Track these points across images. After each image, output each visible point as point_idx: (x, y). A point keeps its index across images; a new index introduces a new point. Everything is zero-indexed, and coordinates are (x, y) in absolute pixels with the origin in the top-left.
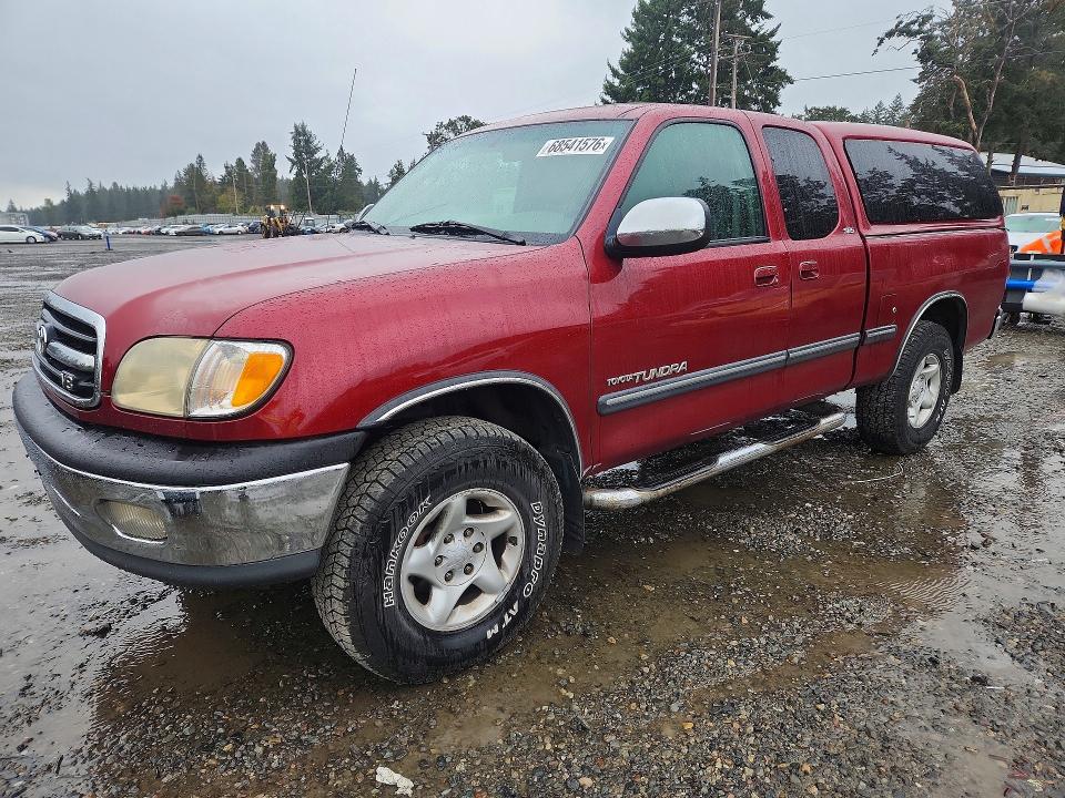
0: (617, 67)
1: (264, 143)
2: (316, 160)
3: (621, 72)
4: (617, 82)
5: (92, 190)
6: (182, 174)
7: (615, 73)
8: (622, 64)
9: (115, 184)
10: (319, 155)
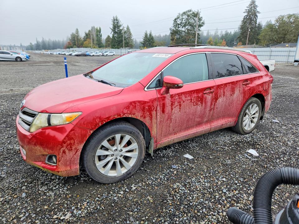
2: (120, 30)
10: (121, 28)
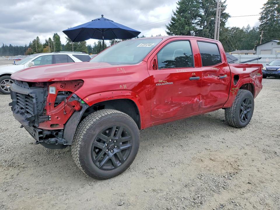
0: (175, 12)
1: (56, 34)
3: (177, 13)
4: (175, 17)
5: (3, 46)
6: (32, 42)
7: (175, 14)
8: (177, 11)
9: (10, 45)
